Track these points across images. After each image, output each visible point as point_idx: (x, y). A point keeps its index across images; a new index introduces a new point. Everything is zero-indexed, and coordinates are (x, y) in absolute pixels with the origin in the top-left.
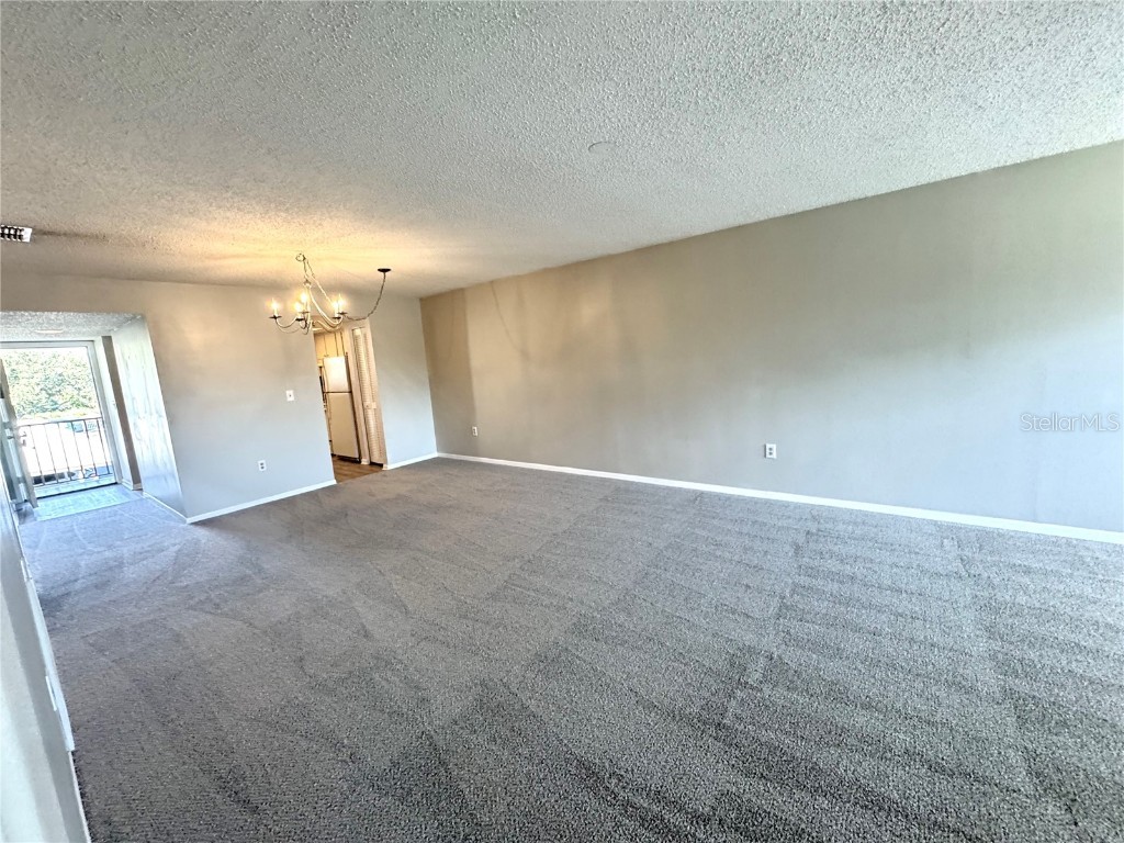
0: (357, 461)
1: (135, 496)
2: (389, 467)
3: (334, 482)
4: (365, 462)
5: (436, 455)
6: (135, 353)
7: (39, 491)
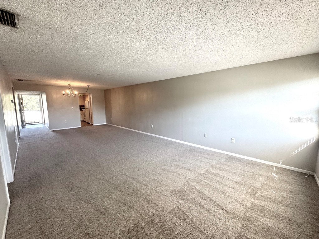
0: (89, 123)
1: (44, 126)
2: (94, 125)
3: (81, 127)
4: (91, 124)
5: (105, 124)
6: (44, 96)
7: (26, 124)
